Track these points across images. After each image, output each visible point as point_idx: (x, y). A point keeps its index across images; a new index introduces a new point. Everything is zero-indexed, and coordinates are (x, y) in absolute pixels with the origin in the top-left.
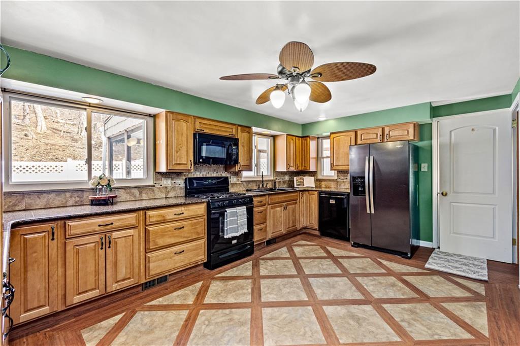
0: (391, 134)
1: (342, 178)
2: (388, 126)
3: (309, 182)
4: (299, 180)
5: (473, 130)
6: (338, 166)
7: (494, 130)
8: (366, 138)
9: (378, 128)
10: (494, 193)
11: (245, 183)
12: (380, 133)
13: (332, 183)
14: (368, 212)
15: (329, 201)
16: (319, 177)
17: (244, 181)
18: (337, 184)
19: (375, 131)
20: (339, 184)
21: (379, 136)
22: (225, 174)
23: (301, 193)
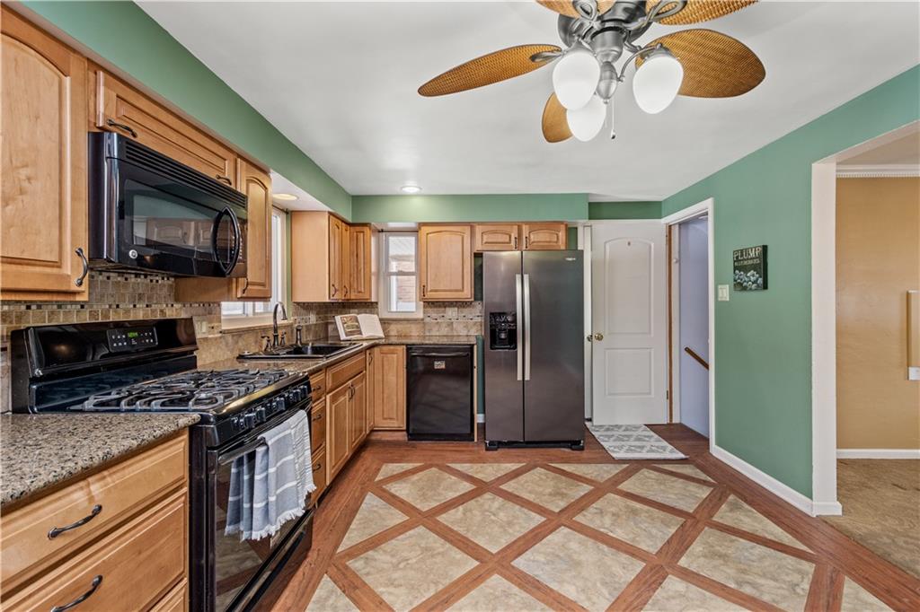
0: (532, 237)
1: (434, 315)
2: (526, 223)
3: (370, 326)
4: (349, 323)
5: (629, 244)
6: (436, 291)
7: (650, 247)
8: (490, 240)
9: (511, 224)
10: (650, 333)
11: (229, 338)
12: (514, 235)
13: (413, 326)
14: (520, 378)
15: (433, 365)
16: (385, 315)
17: (229, 332)
18: (424, 327)
19: (508, 229)
20: (427, 328)
21: (513, 239)
22: (174, 312)
23: (368, 352)
